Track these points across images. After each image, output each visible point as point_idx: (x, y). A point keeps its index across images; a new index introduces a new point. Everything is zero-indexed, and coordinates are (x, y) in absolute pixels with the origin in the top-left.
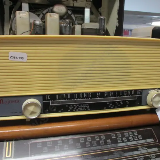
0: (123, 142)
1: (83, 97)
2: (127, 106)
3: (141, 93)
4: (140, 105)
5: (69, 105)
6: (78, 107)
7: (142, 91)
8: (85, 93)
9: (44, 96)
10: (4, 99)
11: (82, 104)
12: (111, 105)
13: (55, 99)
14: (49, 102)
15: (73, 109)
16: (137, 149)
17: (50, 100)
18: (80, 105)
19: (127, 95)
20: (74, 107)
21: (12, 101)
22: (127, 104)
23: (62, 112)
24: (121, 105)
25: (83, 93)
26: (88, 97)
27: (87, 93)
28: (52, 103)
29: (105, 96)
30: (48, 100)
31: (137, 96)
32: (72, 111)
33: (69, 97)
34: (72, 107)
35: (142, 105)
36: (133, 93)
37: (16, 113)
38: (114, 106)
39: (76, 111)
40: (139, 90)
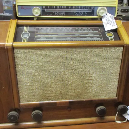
0: (81, 31)
1: (62, 8)
2: (86, 15)
3: (94, 9)
4: (93, 15)
5: (55, 12)
6: (59, 13)
7: (94, 7)
8: (63, 6)
9: (42, 6)
10: (24, 7)
11: (61, 12)
12: (77, 13)
13: (48, 9)
14: (45, 10)
15: (57, 14)
16: (88, 34)
17: (45, 9)
18: (60, 12)
19: (86, 9)
20: (57, 13)
21: (28, 8)
22: (86, 14)
23: (51, 15)
24: (82, 14)
25: (62, 6)
26: (64, 8)
27: (64, 6)
28: (46, 10)
29: (73, 8)
30: (44, 9)
31: (91, 10)
32: (56, 15)
33: (55, 8)
34: (56, 13)
35: (94, 15)
36: (89, 8)
37: (29, 14)
38: (78, 14)
39: (58, 15)
40: (92, 6)
